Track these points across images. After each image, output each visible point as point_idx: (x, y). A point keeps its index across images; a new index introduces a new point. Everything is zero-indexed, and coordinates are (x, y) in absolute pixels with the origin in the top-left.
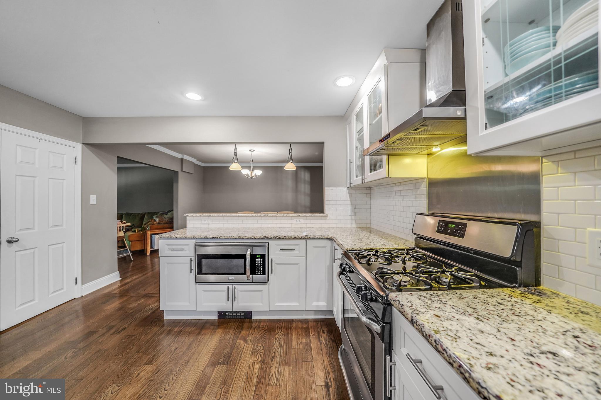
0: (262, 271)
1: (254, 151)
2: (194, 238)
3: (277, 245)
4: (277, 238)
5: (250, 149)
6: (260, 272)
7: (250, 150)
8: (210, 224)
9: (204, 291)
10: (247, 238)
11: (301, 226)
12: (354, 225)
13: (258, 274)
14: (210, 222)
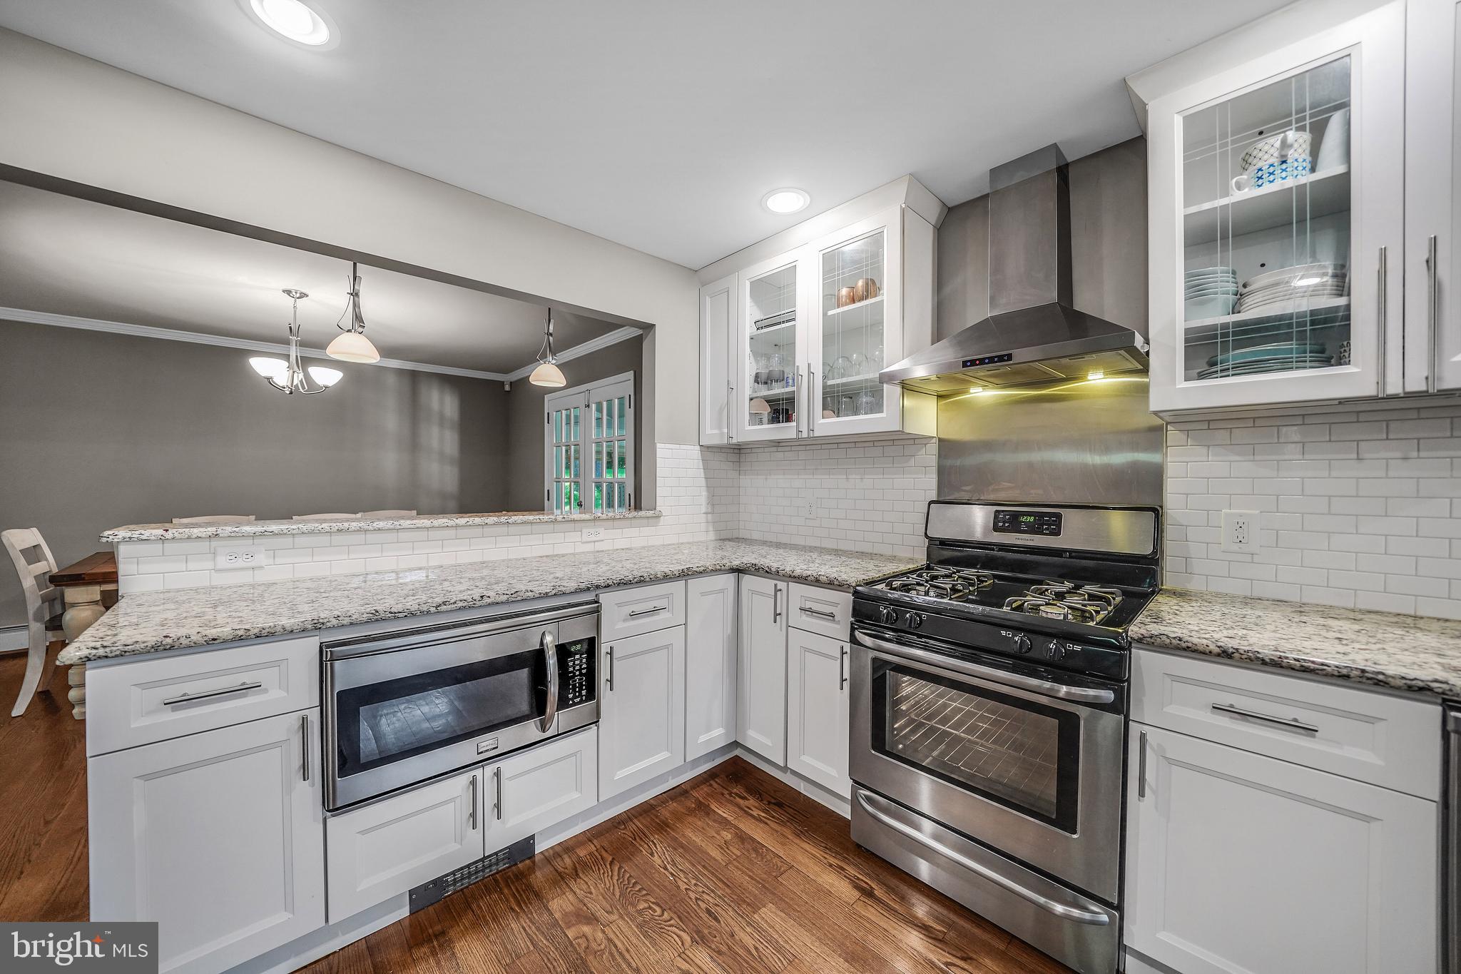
0: (584, 692)
1: (303, 295)
2: (318, 626)
3: (619, 605)
4: (624, 584)
5: (288, 288)
6: (581, 695)
7: (288, 292)
8: (261, 568)
9: (363, 832)
10: (537, 595)
11: (599, 546)
12: (712, 536)
13: (575, 704)
14: (261, 558)
